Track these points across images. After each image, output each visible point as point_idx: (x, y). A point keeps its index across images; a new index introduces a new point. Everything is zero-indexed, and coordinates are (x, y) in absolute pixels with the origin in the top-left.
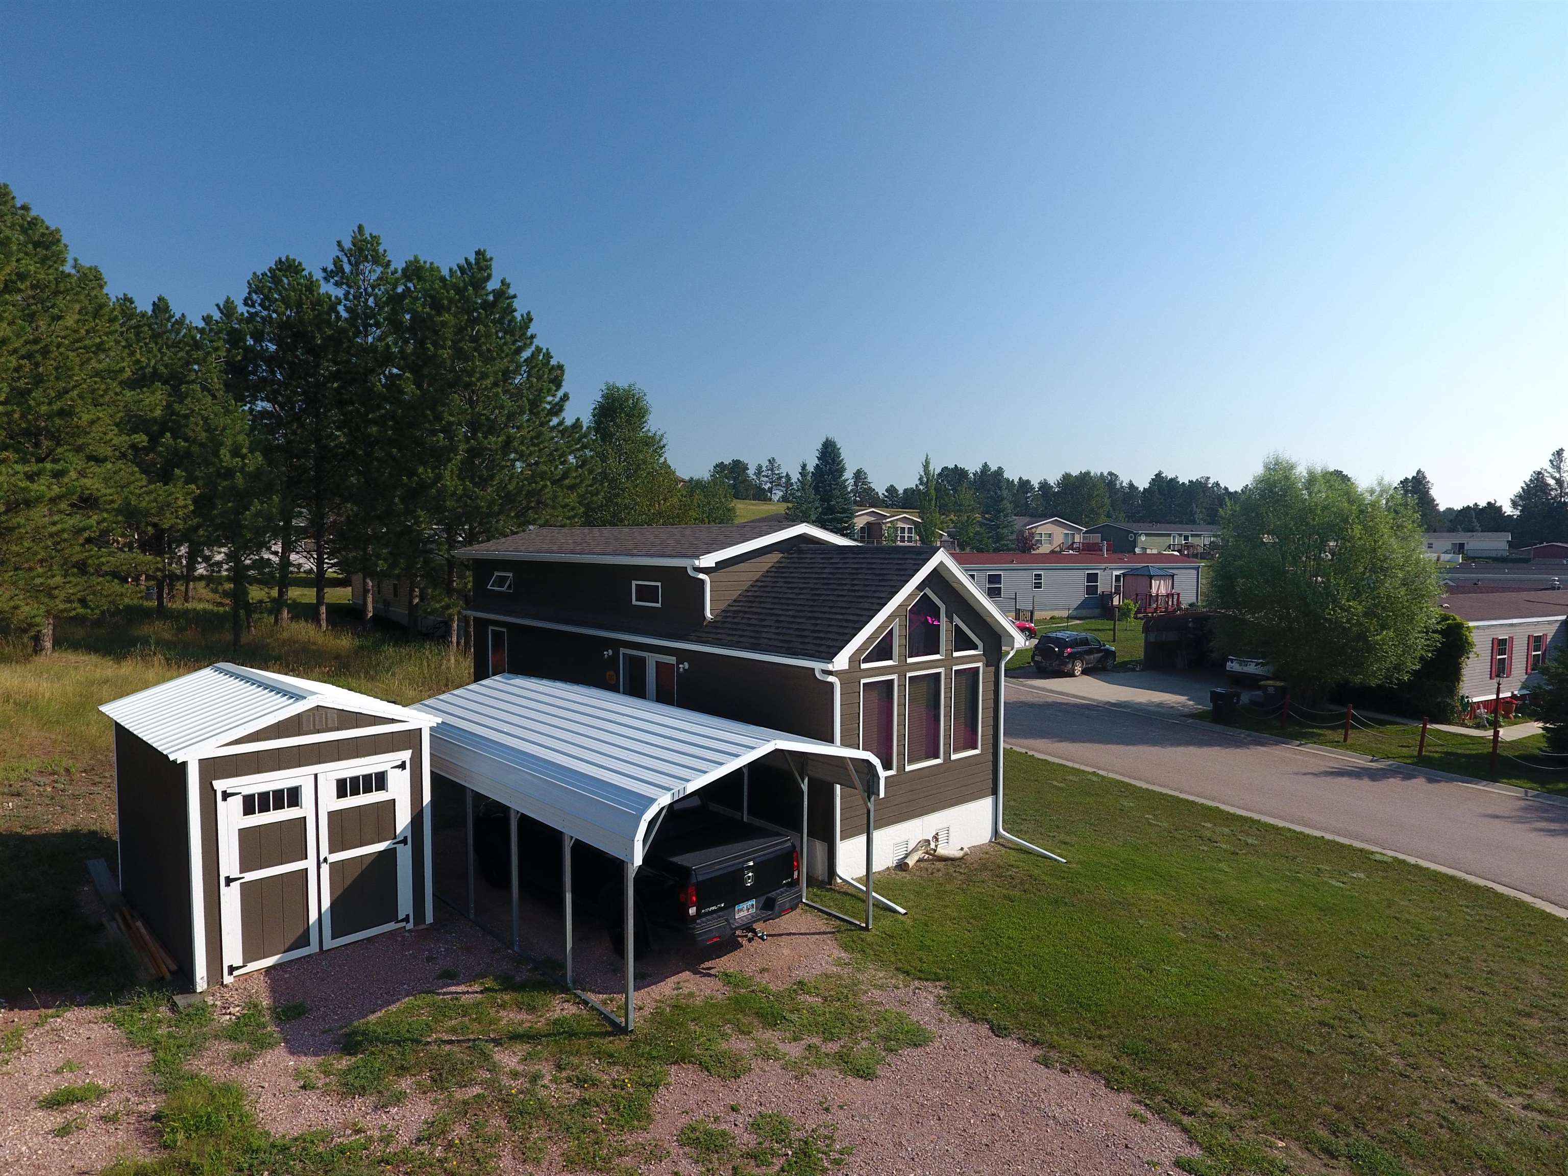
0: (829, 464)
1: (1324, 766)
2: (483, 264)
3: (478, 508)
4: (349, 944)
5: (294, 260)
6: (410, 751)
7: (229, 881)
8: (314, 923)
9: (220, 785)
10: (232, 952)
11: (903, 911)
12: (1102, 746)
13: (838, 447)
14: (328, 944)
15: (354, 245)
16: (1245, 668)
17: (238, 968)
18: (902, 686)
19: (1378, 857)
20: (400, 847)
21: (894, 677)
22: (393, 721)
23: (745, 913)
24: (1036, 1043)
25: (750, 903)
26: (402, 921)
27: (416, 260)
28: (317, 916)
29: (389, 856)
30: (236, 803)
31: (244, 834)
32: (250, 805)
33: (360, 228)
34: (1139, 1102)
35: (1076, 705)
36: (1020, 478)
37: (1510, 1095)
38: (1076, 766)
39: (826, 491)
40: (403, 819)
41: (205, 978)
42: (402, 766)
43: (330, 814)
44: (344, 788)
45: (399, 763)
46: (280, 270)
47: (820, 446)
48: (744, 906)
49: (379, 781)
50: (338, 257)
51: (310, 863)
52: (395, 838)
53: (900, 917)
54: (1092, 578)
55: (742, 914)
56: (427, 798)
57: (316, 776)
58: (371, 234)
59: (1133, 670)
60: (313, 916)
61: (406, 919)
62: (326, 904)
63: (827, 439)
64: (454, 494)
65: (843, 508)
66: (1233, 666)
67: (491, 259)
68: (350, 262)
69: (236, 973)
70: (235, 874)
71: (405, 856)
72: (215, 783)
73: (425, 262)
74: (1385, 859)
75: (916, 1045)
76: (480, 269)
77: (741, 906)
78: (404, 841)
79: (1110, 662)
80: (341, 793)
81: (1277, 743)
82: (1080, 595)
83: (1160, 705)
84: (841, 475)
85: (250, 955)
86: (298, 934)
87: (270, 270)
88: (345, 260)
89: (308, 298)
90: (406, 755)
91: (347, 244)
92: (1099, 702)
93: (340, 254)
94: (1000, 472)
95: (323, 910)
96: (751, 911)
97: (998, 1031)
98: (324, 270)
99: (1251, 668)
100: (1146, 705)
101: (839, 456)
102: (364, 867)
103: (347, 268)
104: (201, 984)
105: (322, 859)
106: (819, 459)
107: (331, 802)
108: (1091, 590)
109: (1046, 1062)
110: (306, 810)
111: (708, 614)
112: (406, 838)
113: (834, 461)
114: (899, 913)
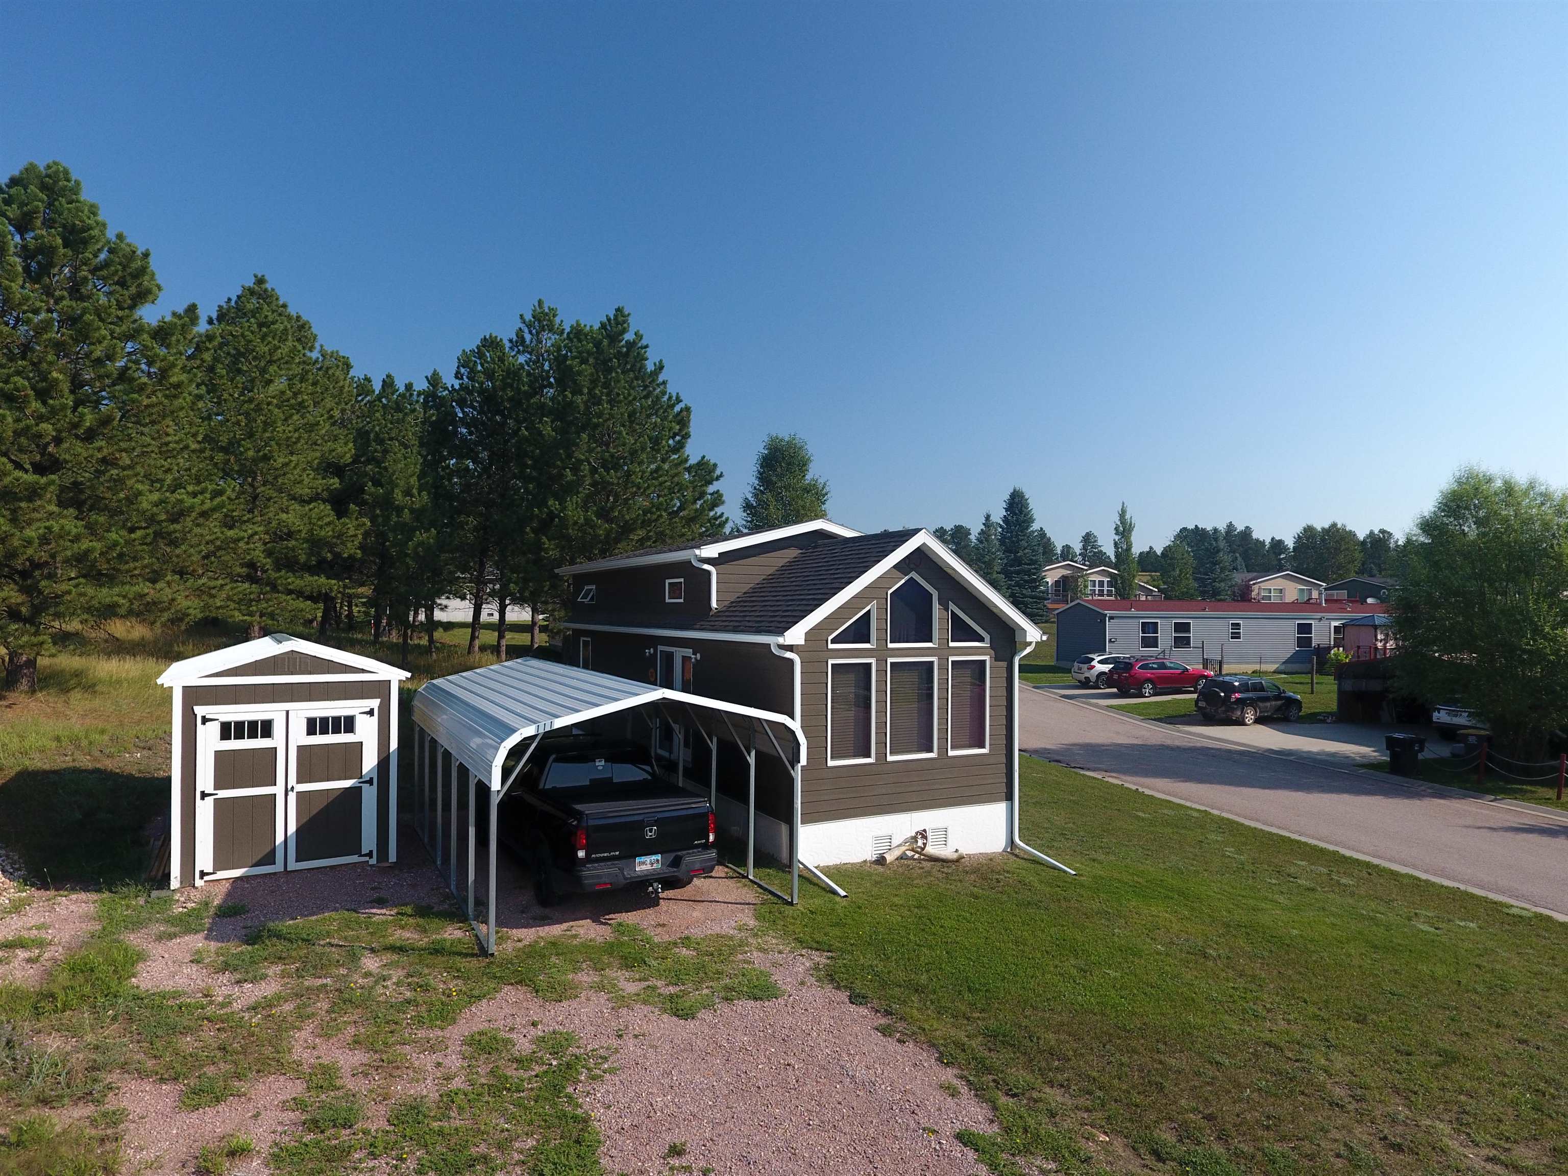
0: (1016, 514)
1: (1515, 821)
2: (620, 319)
3: (596, 536)
4: (313, 869)
5: (496, 337)
6: (379, 700)
7: (204, 795)
8: (280, 844)
9: (200, 711)
10: (204, 858)
11: (843, 893)
12: (1232, 788)
13: (1027, 497)
14: (293, 865)
15: (534, 317)
16: (1454, 719)
17: (208, 874)
18: (882, 672)
19: (1514, 911)
20: (365, 787)
21: (873, 661)
22: (363, 671)
23: (649, 867)
24: (888, 1013)
25: (654, 857)
26: (365, 855)
27: (578, 324)
28: (283, 839)
29: (354, 794)
30: (214, 729)
31: (220, 756)
32: (226, 731)
33: (540, 302)
34: (961, 1077)
35: (1229, 751)
36: (1273, 539)
37: (1477, 1145)
38: (1182, 802)
39: (1013, 542)
40: (370, 761)
41: (179, 878)
42: (371, 713)
43: (301, 749)
44: (313, 726)
45: (368, 709)
46: (484, 346)
47: (1007, 497)
48: (648, 859)
49: (349, 724)
50: (520, 329)
51: (278, 790)
52: (361, 777)
53: (838, 899)
54: (1305, 629)
55: (644, 867)
56: (394, 745)
57: (287, 712)
58: (549, 308)
59: (1323, 721)
60: (280, 838)
61: (370, 854)
62: (292, 828)
63: (1015, 490)
64: (576, 523)
65: (1031, 560)
66: (1441, 716)
67: (629, 315)
68: (530, 332)
69: (206, 878)
70: (210, 789)
71: (370, 796)
72: (195, 708)
73: (585, 326)
74: (1524, 913)
75: (756, 999)
76: (617, 324)
77: (643, 859)
78: (370, 782)
79: (1293, 712)
80: (311, 731)
81: (1464, 797)
82: (1290, 647)
83: (1333, 755)
84: (1028, 527)
85: (219, 865)
86: (265, 853)
87: (478, 347)
88: (526, 330)
89: (499, 367)
90: (375, 703)
91: (528, 317)
92: (1259, 749)
93: (522, 326)
94: (1247, 532)
95: (289, 834)
96: (655, 866)
97: (856, 999)
98: (511, 341)
99: (1462, 720)
100: (1318, 754)
101: (1027, 507)
102: (330, 800)
103: (528, 337)
104: (175, 883)
105: (289, 787)
106: (1007, 510)
107: (300, 737)
108: (1305, 642)
109: (885, 1031)
110: (277, 741)
111: (714, 604)
112: (372, 779)
113: (1021, 512)
114: (839, 895)
